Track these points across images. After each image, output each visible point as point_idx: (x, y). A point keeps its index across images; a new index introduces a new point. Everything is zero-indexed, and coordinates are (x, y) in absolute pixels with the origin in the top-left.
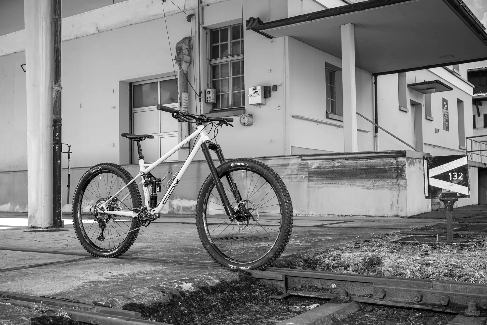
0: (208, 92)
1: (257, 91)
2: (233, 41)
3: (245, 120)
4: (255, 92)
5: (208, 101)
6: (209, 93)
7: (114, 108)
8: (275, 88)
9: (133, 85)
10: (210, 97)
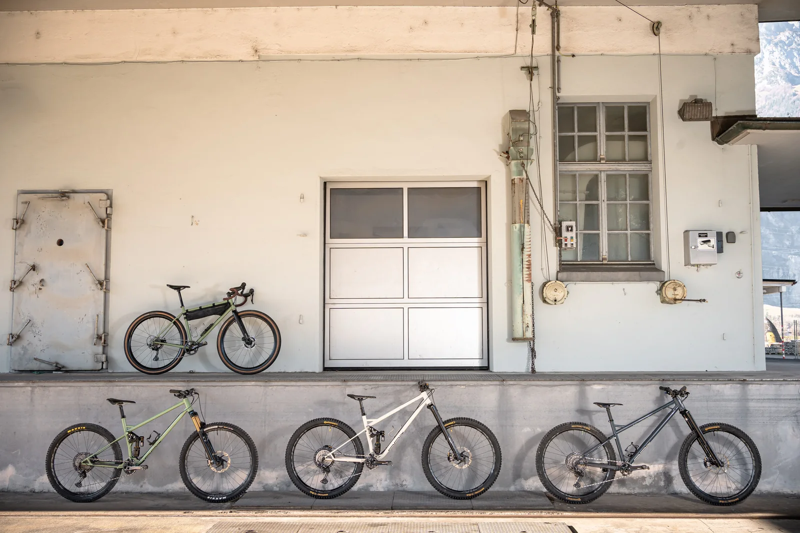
0: (567, 228)
1: (709, 241)
2: (608, 133)
3: (676, 293)
4: (705, 242)
5: (566, 244)
6: (570, 229)
7: (305, 235)
8: (731, 237)
9: (329, 187)
10: (572, 238)
